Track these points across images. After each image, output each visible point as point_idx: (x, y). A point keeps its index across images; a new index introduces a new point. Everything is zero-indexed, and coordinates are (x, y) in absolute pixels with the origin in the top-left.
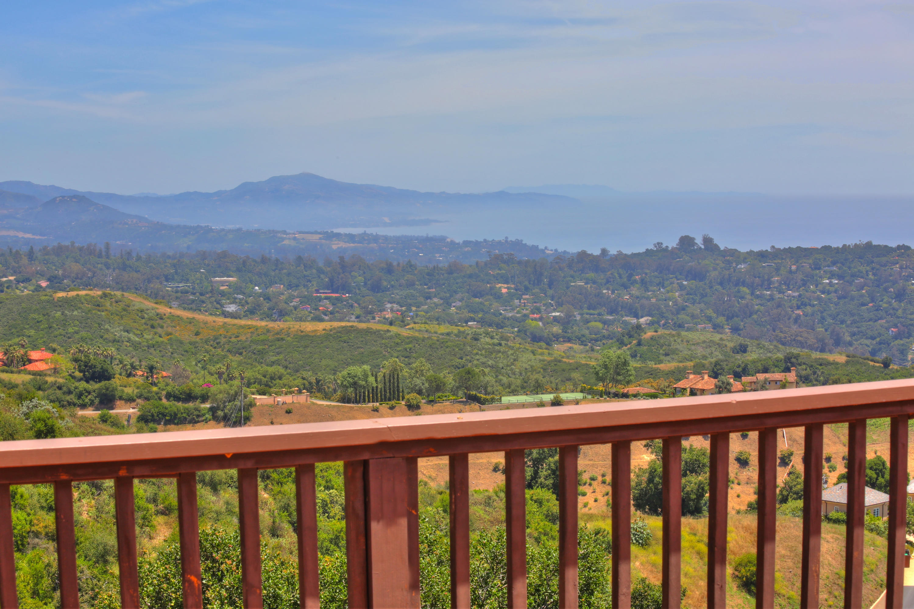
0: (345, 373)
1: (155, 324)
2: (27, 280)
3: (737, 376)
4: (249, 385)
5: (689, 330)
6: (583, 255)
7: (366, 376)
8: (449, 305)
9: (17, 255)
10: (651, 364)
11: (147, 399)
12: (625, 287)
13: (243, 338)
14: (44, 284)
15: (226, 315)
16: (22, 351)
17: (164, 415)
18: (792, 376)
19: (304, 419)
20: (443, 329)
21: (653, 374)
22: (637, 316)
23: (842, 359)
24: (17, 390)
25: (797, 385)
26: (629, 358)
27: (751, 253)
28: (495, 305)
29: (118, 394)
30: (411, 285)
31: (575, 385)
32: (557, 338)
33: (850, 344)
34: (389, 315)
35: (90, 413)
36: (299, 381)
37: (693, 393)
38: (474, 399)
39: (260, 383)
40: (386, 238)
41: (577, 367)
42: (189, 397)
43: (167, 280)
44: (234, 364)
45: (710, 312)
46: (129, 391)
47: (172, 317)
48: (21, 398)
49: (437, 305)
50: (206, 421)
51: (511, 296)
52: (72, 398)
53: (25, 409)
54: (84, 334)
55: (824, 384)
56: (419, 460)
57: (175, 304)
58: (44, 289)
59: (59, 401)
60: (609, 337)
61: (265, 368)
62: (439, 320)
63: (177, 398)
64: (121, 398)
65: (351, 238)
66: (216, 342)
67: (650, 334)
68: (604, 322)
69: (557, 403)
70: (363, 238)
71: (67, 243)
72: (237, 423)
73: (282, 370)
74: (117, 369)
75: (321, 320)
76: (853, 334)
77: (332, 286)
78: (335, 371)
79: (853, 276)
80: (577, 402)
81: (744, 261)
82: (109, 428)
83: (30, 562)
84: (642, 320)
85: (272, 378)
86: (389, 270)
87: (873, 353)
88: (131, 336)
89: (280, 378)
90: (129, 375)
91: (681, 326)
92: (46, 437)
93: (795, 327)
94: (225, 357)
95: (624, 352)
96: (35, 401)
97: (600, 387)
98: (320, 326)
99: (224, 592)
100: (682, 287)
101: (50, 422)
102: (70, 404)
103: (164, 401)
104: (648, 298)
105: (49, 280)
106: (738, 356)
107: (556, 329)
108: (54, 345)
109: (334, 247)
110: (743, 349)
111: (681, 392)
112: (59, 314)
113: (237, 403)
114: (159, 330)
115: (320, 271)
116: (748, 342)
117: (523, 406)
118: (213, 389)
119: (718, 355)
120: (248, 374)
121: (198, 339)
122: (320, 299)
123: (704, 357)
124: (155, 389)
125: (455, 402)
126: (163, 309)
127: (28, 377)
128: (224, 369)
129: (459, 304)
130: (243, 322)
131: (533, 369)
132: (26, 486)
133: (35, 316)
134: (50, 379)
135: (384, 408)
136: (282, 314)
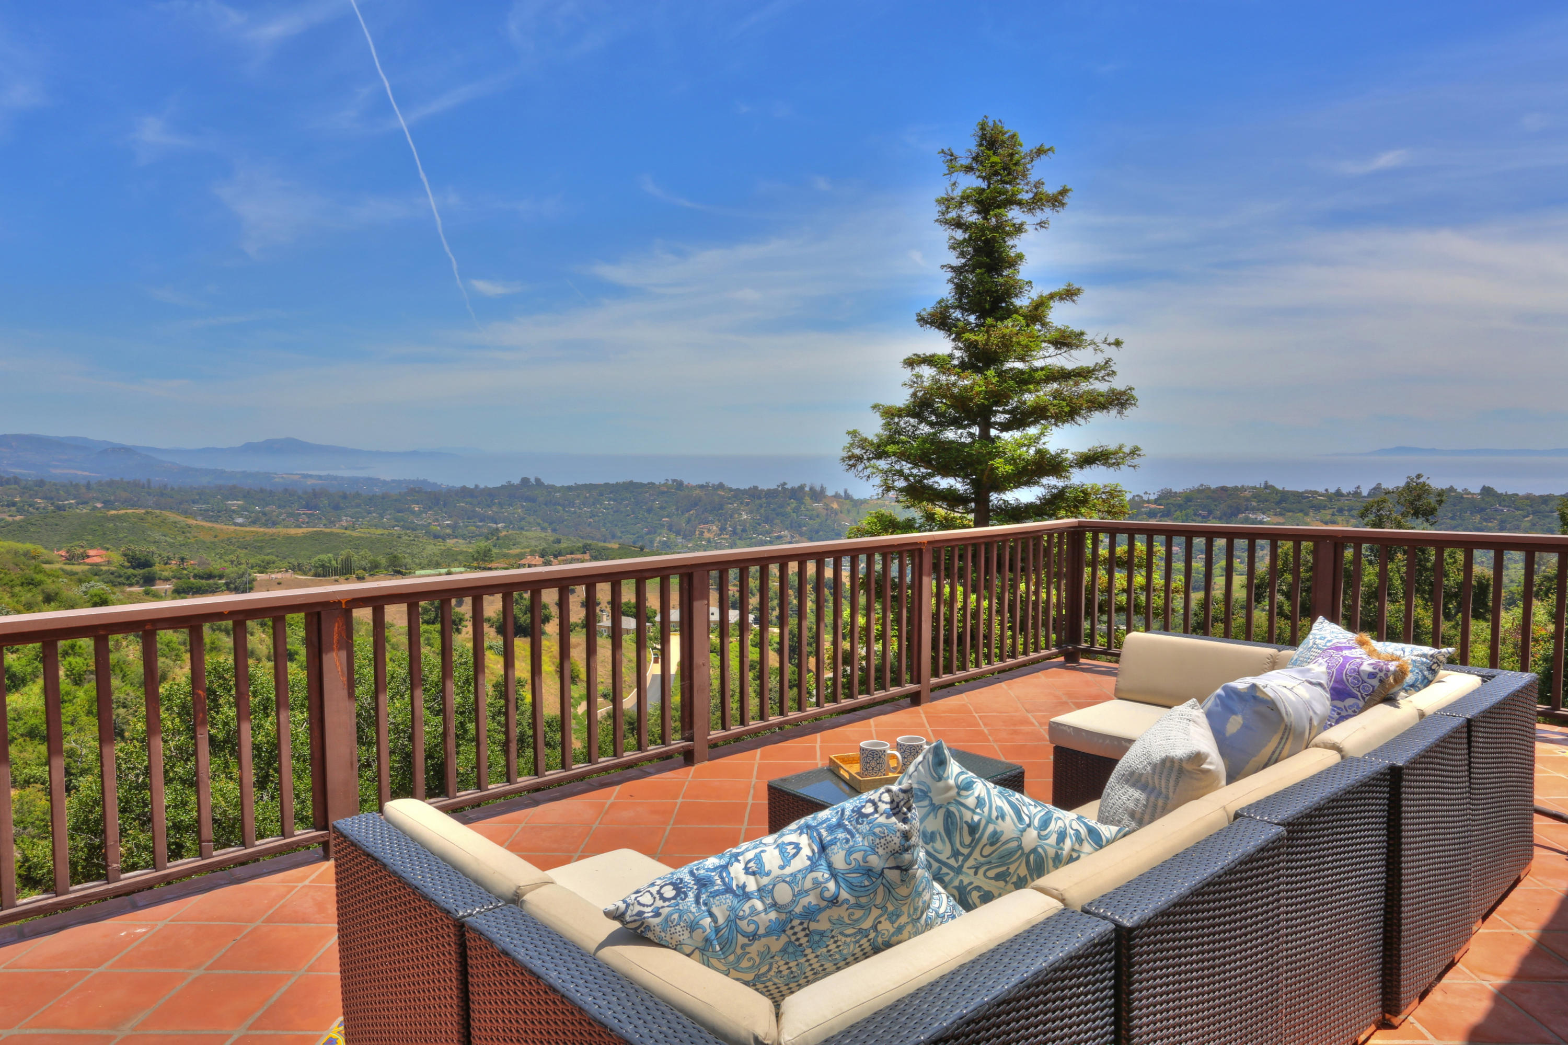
0: (316, 559)
1: (185, 530)
2: (85, 503)
3: (555, 556)
4: (252, 567)
5: (527, 530)
6: (464, 489)
7: (330, 561)
8: (383, 517)
9: (76, 486)
10: (506, 551)
11: (180, 578)
12: (489, 506)
13: (248, 539)
14: (99, 505)
15: (236, 524)
16: (82, 550)
17: (192, 588)
18: (587, 556)
19: (290, 587)
20: (379, 531)
21: (506, 556)
22: (496, 523)
23: (616, 546)
24: (77, 576)
25: (590, 561)
26: (492, 547)
27: (562, 487)
28: (411, 517)
29: (158, 576)
30: (358, 506)
31: (460, 563)
32: (449, 536)
33: (621, 538)
34: (344, 524)
35: (136, 589)
36: (286, 565)
37: (530, 566)
38: (399, 573)
39: (260, 566)
40: (342, 478)
41: (461, 553)
42: (210, 576)
43: (194, 503)
44: (242, 555)
45: (539, 521)
46: (165, 574)
47: (198, 527)
48: (80, 581)
49: (375, 518)
50: (222, 591)
51: (421, 512)
52: (122, 580)
53: (84, 589)
54: (131, 538)
55: (607, 559)
56: (354, 610)
57: (199, 518)
58: (100, 509)
59: (111, 582)
60: (480, 535)
61: (263, 557)
62: (376, 526)
63: (201, 577)
64: (160, 579)
65: (320, 477)
66: (229, 541)
67: (504, 533)
68: (477, 527)
69: (449, 573)
70: (328, 477)
71: (118, 479)
72: (244, 591)
73: (274, 558)
74: (157, 560)
75: (301, 527)
76: (622, 532)
77: (307, 507)
78: (310, 558)
79: (622, 499)
80: (461, 573)
81: (559, 491)
82: (151, 598)
83: (85, 692)
84: (499, 525)
85: (268, 563)
86: (345, 497)
87: (634, 543)
88: (168, 539)
89: (274, 563)
90: (166, 564)
91: (522, 529)
92: (101, 605)
93: (588, 529)
94: (235, 550)
95: (489, 543)
96: (92, 583)
97: (475, 564)
98: (300, 531)
99: (231, 699)
100: (523, 507)
101: (104, 597)
102: (120, 584)
103: (192, 580)
104: (503, 513)
105: (103, 503)
106: (556, 545)
107: (448, 531)
108: (108, 546)
109: (309, 483)
110: (559, 541)
111: (523, 566)
112: (111, 525)
113: (244, 579)
114: (188, 535)
115: (300, 497)
116: (561, 537)
117: (429, 576)
118: (227, 571)
119: (544, 545)
120: (252, 561)
121: (216, 540)
122: (300, 515)
123: (536, 546)
124: (185, 572)
125: (387, 574)
126: (191, 521)
127: (87, 568)
128: (235, 558)
129: (389, 517)
130: (248, 529)
131: (434, 555)
132: (84, 639)
133: (93, 527)
134: (104, 568)
135: (342, 578)
136: (274, 524)
